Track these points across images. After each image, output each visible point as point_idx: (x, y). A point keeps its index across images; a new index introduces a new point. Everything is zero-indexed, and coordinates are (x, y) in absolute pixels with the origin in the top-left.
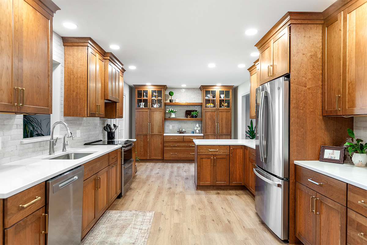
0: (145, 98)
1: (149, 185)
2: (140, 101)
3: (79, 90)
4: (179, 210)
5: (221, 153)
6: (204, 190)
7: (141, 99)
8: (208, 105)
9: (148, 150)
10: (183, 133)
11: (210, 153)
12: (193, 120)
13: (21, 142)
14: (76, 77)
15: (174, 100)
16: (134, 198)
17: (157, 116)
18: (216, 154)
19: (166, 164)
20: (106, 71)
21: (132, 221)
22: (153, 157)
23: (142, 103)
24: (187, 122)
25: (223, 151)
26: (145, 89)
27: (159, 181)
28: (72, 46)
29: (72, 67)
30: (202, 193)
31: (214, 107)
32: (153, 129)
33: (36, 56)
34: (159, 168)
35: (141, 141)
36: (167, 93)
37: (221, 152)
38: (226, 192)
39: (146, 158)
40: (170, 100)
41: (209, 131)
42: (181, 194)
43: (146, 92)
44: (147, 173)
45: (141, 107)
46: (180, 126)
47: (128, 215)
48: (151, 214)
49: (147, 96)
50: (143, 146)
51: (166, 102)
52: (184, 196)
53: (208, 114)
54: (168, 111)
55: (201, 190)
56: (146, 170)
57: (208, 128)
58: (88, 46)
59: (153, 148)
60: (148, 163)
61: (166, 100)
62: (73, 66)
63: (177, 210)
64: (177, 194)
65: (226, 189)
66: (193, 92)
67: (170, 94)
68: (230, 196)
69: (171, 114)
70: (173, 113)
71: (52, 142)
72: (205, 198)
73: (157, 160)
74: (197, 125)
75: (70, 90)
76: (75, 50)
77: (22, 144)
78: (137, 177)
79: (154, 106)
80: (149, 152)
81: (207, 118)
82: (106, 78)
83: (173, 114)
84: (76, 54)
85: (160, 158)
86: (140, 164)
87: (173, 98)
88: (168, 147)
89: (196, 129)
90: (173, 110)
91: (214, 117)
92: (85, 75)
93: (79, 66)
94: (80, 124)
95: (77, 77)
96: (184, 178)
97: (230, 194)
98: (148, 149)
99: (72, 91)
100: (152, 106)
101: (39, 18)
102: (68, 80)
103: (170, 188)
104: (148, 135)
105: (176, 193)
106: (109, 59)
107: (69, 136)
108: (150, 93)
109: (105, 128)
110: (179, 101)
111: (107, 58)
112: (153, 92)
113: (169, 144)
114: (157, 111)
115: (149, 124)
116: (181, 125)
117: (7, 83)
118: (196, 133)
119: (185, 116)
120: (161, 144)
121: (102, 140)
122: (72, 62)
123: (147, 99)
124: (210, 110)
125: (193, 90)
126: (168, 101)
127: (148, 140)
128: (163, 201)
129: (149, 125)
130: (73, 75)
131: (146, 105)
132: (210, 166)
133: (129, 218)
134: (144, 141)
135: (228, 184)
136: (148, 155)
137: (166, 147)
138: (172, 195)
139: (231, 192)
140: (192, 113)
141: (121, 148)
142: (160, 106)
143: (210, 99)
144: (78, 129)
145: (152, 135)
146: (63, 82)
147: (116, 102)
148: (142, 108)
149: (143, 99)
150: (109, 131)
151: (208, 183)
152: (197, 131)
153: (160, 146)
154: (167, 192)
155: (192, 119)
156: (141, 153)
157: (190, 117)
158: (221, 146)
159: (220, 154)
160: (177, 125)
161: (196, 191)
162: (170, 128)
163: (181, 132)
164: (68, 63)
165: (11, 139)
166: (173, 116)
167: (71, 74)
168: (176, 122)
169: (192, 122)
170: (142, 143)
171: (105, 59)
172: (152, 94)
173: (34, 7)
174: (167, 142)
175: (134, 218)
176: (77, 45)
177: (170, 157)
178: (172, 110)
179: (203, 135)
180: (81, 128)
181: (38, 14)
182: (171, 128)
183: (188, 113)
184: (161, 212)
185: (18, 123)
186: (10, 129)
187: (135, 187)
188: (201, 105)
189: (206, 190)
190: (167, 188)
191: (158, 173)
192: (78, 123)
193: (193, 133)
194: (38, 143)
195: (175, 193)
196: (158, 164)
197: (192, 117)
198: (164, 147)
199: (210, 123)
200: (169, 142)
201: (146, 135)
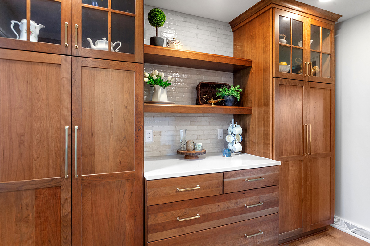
23: (24, 21)
32: (92, 154)
45: (24, 38)
69: (154, 92)
70: (161, 86)
83: (162, 92)
88: (164, 227)
104: (64, 184)
113: (169, 214)
114: (114, 69)
115: (72, 130)
120: (133, 216)
124: (291, 81)
127: (66, 210)
129: (71, 136)
134: (38, 217)
137: (156, 231)
163: (188, 155)
174: (160, 208)
198: (145, 229)
199: (290, 123)
200: (171, 206)
201: (56, 188)
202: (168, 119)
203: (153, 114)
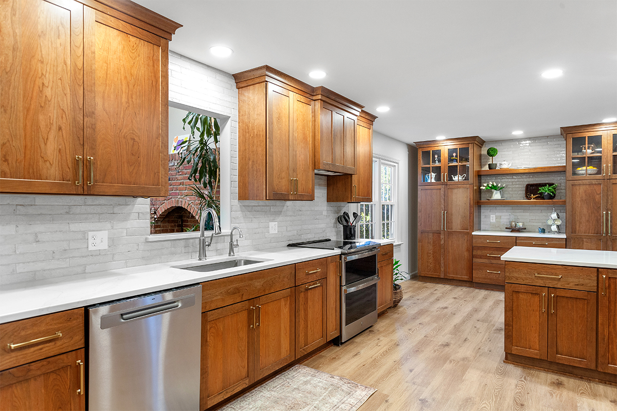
0: (437, 164)
1: (410, 330)
2: (426, 171)
3: (255, 157)
4: (430, 401)
5: (571, 286)
6: (524, 367)
7: (428, 166)
8: (581, 170)
9: (442, 261)
10: (519, 230)
11: (540, 283)
12: (543, 203)
13: (146, 238)
14: (252, 135)
15: (498, 165)
16: (362, 352)
17: (461, 198)
18: (556, 286)
19: (477, 290)
20: (316, 120)
21: (316, 400)
22: (451, 276)
23: (430, 174)
24: (531, 208)
25: (576, 281)
26: (436, 148)
27: (435, 325)
28: (247, 86)
29: (247, 121)
30: (515, 371)
31: (599, 172)
32: (452, 223)
33: (129, 106)
34: (455, 298)
35: (428, 243)
36: (484, 151)
37: (572, 282)
38: (584, 385)
39: (438, 275)
40: (489, 164)
41: (583, 228)
42: (461, 362)
43: (438, 153)
44: (426, 304)
45: (428, 181)
46: (512, 218)
47: (320, 384)
48: (364, 393)
49: (439, 161)
50: (432, 253)
51: (483, 169)
52: (464, 369)
53: (581, 191)
54: (484, 188)
55: (517, 366)
56: (425, 299)
57: (580, 223)
58: (267, 81)
59: (451, 258)
60: (440, 285)
61: (481, 165)
62: (249, 118)
63: (423, 401)
64: (451, 362)
65: (590, 379)
66: (546, 144)
67: (488, 153)
68: (590, 400)
69: (492, 193)
70: (496, 190)
71: (202, 240)
72: (513, 387)
73: (460, 280)
74: (554, 216)
75: (246, 157)
76: (251, 92)
77: (147, 242)
78: (400, 309)
79: (454, 179)
80: (443, 265)
81: (578, 199)
82: (316, 132)
83: (496, 193)
84: (252, 98)
85: (465, 277)
86: (425, 284)
87: (496, 160)
88: (481, 257)
89: (550, 222)
90: (495, 184)
91: (597, 196)
92: (263, 130)
93: (255, 116)
94: (279, 213)
95: (254, 134)
96: (494, 328)
97: (595, 396)
98: (442, 259)
99: (247, 159)
100: (451, 179)
101: (135, 46)
102: (243, 141)
103: (447, 345)
104: (442, 232)
105: (452, 358)
106: (320, 98)
107: (217, 232)
108: (445, 154)
109: (339, 220)
110: (510, 165)
111: (317, 98)
112: (451, 152)
113: (484, 251)
114: (460, 188)
116: (518, 214)
117: (60, 150)
118: (550, 231)
119: (525, 196)
120: (467, 250)
121: (330, 240)
122: (247, 113)
123: (440, 165)
124: (587, 182)
125: (544, 140)
126: (486, 168)
127: (442, 242)
128: (411, 371)
129: (444, 215)
130: (248, 132)
131: (438, 178)
132: (538, 313)
133: (318, 389)
134: (433, 243)
135: (593, 367)
136: (442, 269)
137: (477, 258)
138: (440, 360)
139: (601, 388)
140: (542, 190)
141: (340, 255)
142: (467, 179)
143: (584, 156)
144: (273, 221)
145: (450, 234)
146: (238, 146)
147: (351, 175)
148: (431, 184)
149: (432, 166)
150: (345, 224)
151: (534, 353)
152: (554, 228)
153: (466, 254)
154: (435, 351)
155: (540, 203)
156: (429, 264)
157: (536, 198)
158: (570, 268)
159: (567, 286)
160: (507, 214)
161: (503, 364)
162: (491, 221)
163: (513, 230)
164: (242, 115)
165: (127, 234)
166: (497, 196)
167: (246, 132)
168: (504, 208)
169: (542, 208)
170: (431, 247)
171: (315, 100)
172: (450, 156)
173: (121, 29)
174: (479, 248)
175: (325, 394)
176: (253, 83)
177: (485, 278)
178: (493, 185)
179: (564, 236)
180: (280, 218)
181: (133, 39)
182: (494, 221)
183: (532, 190)
184: (388, 396)
185: (140, 211)
186: (126, 219)
187: (381, 330)
188: (561, 171)
189: (528, 368)
190: (440, 343)
191: (446, 308)
192: (272, 210)
193: (543, 231)
194: (184, 241)
195: (448, 358)
196: (459, 288)
197: (541, 197)
198: (473, 256)
199: (585, 211)
200: (485, 248)
201: (438, 233)
202: (506, 208)
203: (496, 206)
